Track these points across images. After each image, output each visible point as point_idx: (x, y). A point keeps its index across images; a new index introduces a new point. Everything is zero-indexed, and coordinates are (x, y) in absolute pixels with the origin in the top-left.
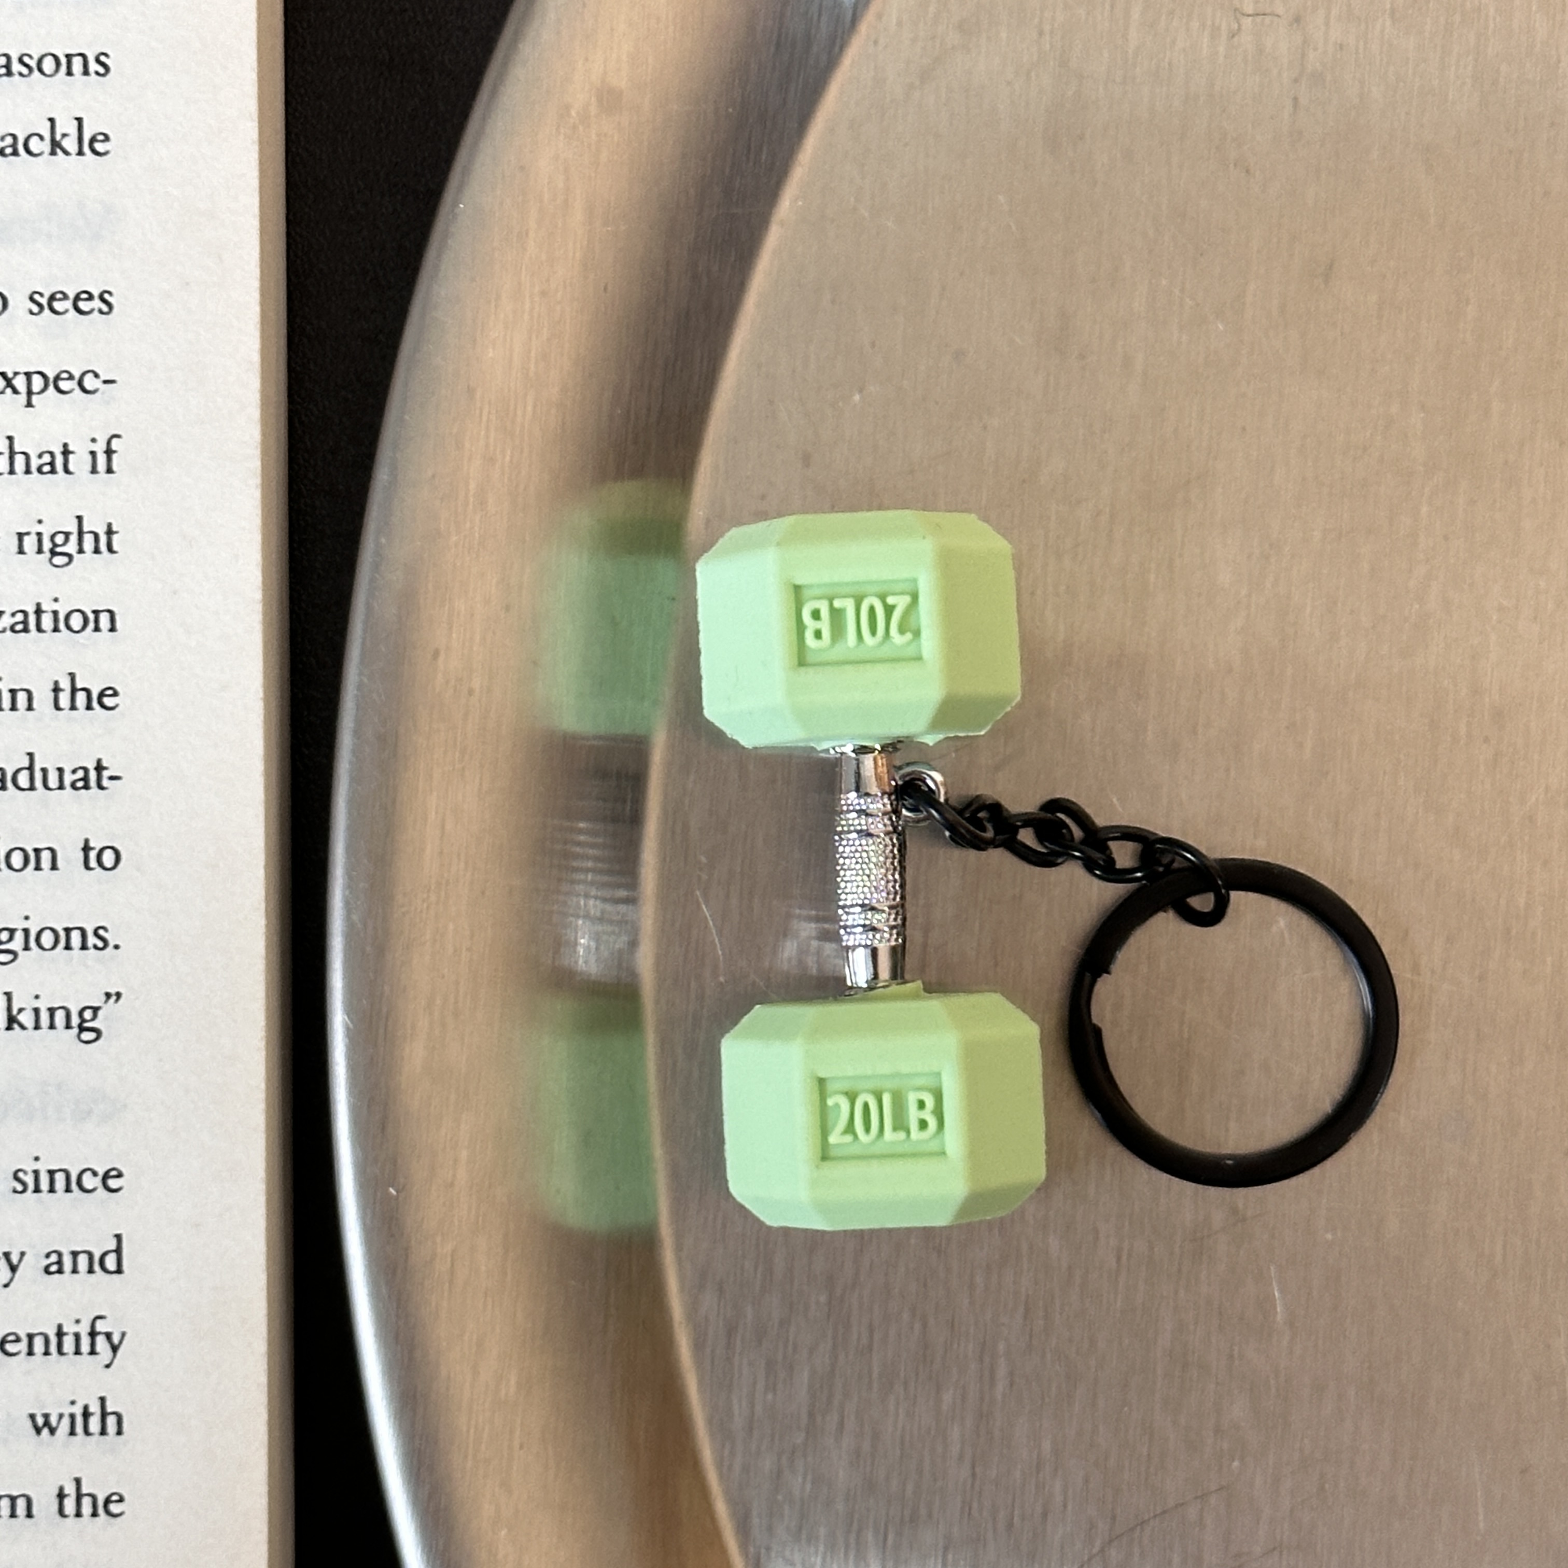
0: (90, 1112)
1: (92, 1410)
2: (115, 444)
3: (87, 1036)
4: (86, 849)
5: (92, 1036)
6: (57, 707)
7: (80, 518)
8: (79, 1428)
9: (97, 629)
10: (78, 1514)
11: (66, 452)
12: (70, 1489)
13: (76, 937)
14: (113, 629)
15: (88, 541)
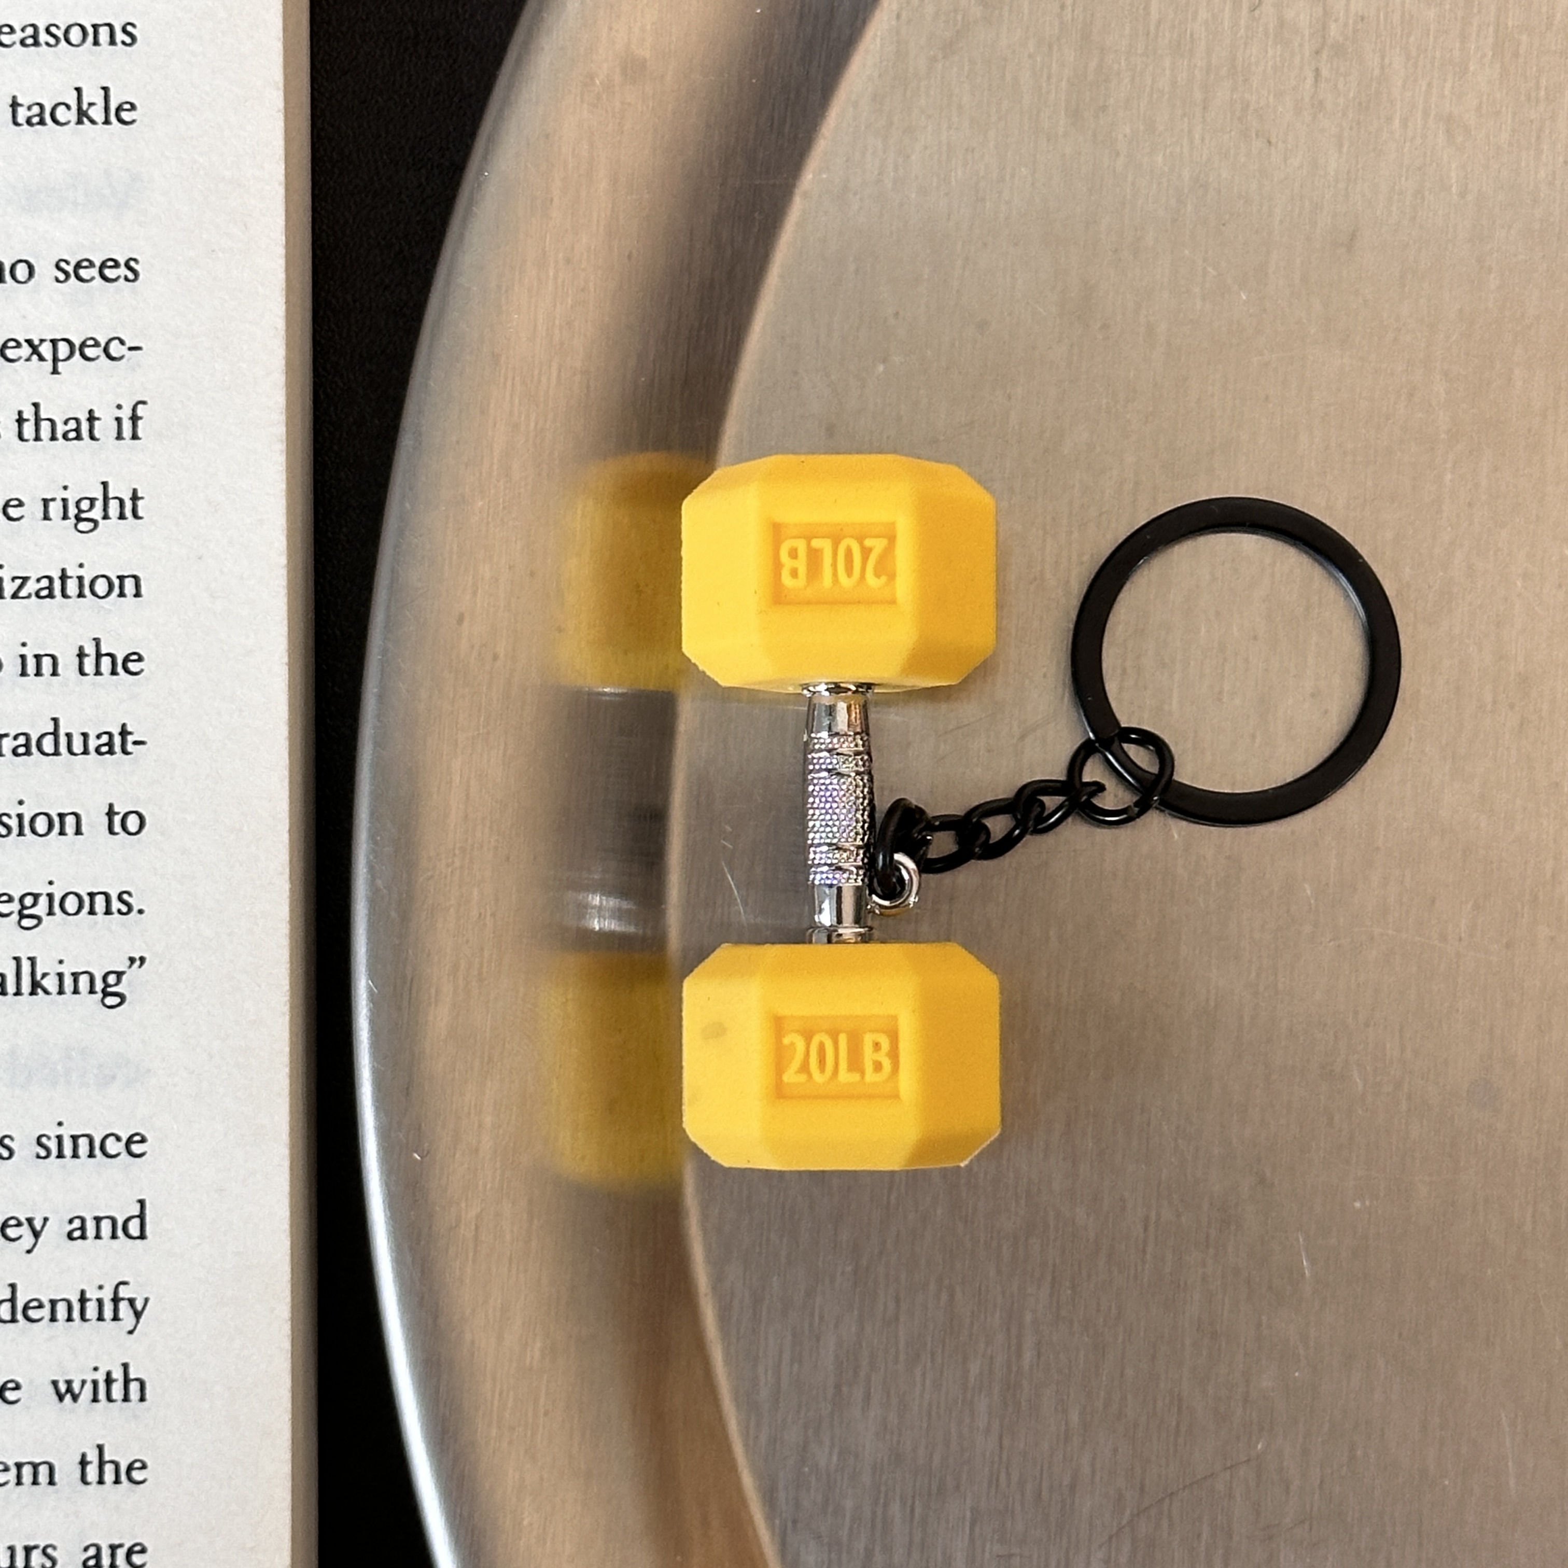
0: (114, 1078)
1: (115, 1375)
2: (140, 411)
3: (110, 1001)
4: (111, 813)
5: (116, 1000)
6: (82, 672)
7: (105, 485)
8: (102, 1395)
9: (122, 594)
10: (101, 1482)
11: (92, 418)
12: (93, 1456)
13: (100, 901)
14: (138, 594)
15: (114, 506)
